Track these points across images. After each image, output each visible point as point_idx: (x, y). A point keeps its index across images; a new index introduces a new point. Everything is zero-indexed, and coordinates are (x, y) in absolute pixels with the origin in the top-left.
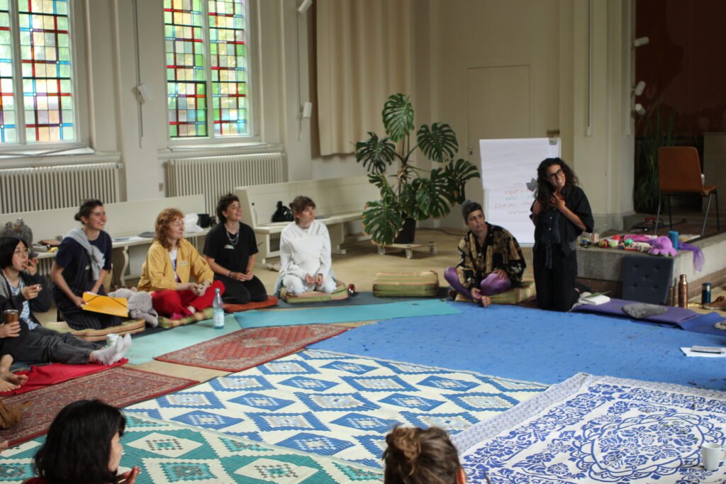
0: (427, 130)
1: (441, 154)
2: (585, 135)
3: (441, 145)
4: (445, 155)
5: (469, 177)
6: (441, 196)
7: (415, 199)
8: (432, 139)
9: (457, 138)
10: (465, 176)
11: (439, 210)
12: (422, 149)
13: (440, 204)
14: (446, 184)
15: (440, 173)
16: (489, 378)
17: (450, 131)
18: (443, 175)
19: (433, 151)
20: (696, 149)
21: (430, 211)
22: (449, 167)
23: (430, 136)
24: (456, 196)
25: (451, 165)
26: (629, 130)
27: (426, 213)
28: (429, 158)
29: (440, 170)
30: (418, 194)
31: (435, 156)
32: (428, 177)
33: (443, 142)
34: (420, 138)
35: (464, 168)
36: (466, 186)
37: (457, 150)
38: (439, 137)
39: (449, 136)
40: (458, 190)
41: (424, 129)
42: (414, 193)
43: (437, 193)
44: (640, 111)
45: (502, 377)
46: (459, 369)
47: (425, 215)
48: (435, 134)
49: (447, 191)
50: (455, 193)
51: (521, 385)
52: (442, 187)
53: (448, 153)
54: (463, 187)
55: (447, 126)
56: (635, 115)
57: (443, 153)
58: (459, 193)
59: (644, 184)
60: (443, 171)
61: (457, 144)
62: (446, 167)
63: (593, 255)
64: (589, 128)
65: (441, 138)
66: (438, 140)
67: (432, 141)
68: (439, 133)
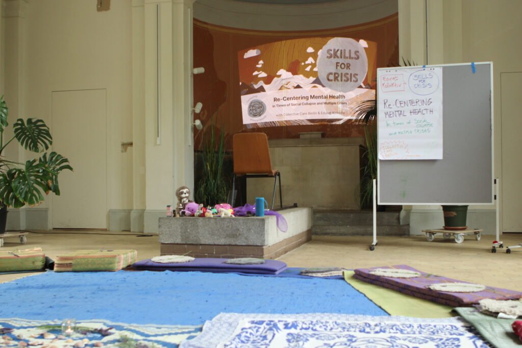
0: (23, 124)
1: (37, 145)
2: (155, 144)
3: (36, 138)
4: (41, 147)
5: (62, 168)
6: (35, 185)
7: (11, 187)
8: (28, 132)
9: (50, 133)
10: (58, 167)
11: (34, 198)
12: (19, 140)
13: (35, 192)
14: (41, 174)
15: (34, 164)
16: (123, 327)
17: (44, 125)
18: (37, 166)
19: (29, 141)
20: (266, 135)
21: (25, 199)
22: (42, 159)
23: (26, 128)
24: (51, 184)
25: (45, 157)
26: (190, 142)
27: (21, 200)
28: (26, 148)
29: (34, 161)
30: (14, 182)
31: (32, 146)
32: (23, 168)
33: (39, 135)
34: (16, 130)
35: (57, 160)
36: (59, 176)
37: (51, 143)
38: (34, 130)
39: (44, 130)
40: (52, 179)
41: (20, 122)
42: (10, 182)
43: (32, 182)
44: (198, 126)
45: (138, 323)
46: (83, 319)
47: (21, 202)
48: (30, 128)
49: (42, 180)
50: (50, 182)
51: (162, 329)
52: (37, 176)
53: (43, 145)
54: (56, 177)
55: (41, 121)
56: (195, 129)
57: (38, 144)
58: (53, 182)
59: (203, 186)
60: (37, 162)
61: (51, 138)
62: (40, 159)
63: (189, 221)
64: (159, 139)
65: (36, 131)
66: (33, 133)
67: (28, 133)
68: (34, 126)
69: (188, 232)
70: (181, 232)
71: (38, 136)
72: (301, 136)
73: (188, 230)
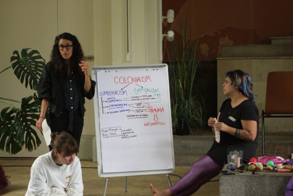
0: (18, 58)
6: (33, 127)
8: (25, 66)
12: (18, 77)
15: (30, 102)
17: (40, 57)
18: (33, 104)
19: (29, 78)
23: (23, 62)
29: (30, 98)
31: (32, 83)
32: (19, 106)
34: (14, 65)
38: (30, 63)
39: (40, 62)
41: (16, 55)
43: (29, 123)
48: (26, 61)
52: (33, 116)
55: (36, 52)
63: (255, 179)
64: (129, 54)
65: (33, 65)
66: (31, 67)
67: (26, 68)
68: (29, 59)
69: (253, 190)
70: (245, 190)
71: (35, 71)
72: (272, 41)
73: (254, 189)
